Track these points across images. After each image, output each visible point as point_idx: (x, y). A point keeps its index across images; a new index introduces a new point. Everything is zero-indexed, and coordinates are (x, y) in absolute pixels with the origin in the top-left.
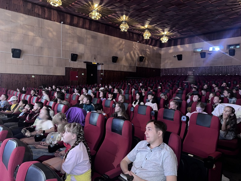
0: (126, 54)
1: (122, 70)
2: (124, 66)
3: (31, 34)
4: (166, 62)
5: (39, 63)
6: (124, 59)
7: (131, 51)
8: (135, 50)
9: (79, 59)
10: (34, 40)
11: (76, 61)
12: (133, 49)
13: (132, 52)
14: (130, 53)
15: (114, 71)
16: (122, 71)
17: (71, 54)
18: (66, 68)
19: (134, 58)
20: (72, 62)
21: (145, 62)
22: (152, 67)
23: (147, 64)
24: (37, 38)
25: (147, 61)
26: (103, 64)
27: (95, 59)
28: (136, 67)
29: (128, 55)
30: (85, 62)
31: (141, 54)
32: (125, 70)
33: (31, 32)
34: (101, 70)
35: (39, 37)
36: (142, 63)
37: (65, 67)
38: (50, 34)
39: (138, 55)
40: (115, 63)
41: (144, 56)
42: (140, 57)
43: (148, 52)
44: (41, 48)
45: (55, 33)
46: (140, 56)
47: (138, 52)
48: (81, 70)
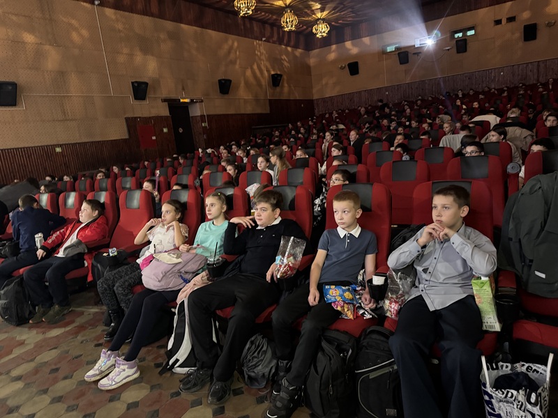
0: (245, 73)
1: (243, 112)
2: (246, 101)
3: (29, 38)
4: (324, 82)
5: (64, 113)
6: (242, 84)
7: (254, 64)
8: (261, 60)
9: (150, 94)
10: (39, 55)
11: (144, 99)
12: (257, 58)
13: (255, 67)
14: (252, 68)
15: (228, 115)
16: (244, 114)
17: (133, 83)
18: (127, 120)
19: (261, 79)
20: (137, 102)
21: (283, 86)
22: (298, 98)
23: (287, 91)
24: (47, 47)
25: (286, 85)
26: (202, 101)
27: (183, 89)
28: (268, 102)
29: (249, 73)
30: (164, 100)
31: (274, 70)
32: (249, 109)
33: (28, 35)
34: (201, 116)
35: (50, 45)
36: (278, 89)
37: (126, 118)
38: (75, 36)
39: (268, 71)
40: (226, 96)
41: (279, 73)
42: (273, 75)
43: (286, 64)
44: (61, 74)
45: (85, 33)
46: (273, 73)
47: (268, 64)
48: (159, 120)
